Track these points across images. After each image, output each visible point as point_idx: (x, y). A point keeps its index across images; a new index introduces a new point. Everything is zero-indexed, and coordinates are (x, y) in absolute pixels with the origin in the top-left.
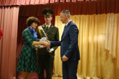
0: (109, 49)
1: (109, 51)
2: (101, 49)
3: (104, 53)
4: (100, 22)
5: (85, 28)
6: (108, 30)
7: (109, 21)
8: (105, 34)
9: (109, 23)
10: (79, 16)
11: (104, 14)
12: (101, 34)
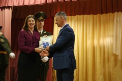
0: (117, 54)
3: (112, 59)
4: (106, 22)
5: (89, 30)
7: (117, 21)
8: (113, 36)
10: (81, 16)
12: (108, 36)
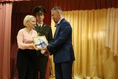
0: (110, 47)
1: (110, 49)
2: (101, 46)
3: (105, 51)
4: (99, 17)
5: (84, 24)
6: (109, 25)
7: (110, 16)
8: (106, 30)
9: (110, 18)
11: (104, 9)
12: (101, 30)
